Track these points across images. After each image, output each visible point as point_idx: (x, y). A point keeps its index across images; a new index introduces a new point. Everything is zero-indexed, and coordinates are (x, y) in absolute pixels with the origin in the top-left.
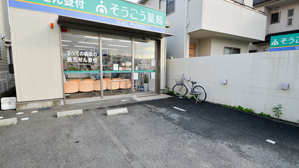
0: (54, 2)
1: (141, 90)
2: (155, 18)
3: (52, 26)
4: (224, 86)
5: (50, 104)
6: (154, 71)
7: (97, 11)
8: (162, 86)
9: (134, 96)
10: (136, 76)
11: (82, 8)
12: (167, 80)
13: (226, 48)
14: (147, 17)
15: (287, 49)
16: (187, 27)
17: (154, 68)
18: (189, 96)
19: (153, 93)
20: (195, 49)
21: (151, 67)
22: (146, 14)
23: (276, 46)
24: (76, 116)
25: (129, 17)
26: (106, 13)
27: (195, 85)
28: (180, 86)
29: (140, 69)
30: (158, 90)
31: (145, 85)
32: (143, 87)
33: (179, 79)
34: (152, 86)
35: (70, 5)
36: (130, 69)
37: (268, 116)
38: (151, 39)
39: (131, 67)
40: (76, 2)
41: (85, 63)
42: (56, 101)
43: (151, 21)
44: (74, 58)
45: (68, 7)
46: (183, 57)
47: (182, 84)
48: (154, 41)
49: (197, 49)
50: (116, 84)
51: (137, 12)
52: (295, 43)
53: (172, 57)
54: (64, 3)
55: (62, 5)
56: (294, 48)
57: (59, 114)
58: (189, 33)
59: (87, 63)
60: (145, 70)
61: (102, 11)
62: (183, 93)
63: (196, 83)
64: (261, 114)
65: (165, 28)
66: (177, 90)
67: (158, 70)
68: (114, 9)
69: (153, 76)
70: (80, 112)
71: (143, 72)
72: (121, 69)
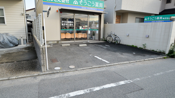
0: (58, 1)
1: (91, 39)
2: (99, 4)
3: (57, 11)
4: (128, 37)
5: (56, 42)
6: (98, 30)
7: (74, 4)
8: (102, 37)
9: (88, 41)
10: (89, 32)
11: (68, 3)
12: (104, 34)
13: (136, 18)
14: (95, 4)
15: (149, 22)
16: (115, 8)
17: (98, 29)
18: (114, 41)
19: (97, 40)
20: (120, 18)
21: (96, 28)
22: (95, 3)
23: (146, 20)
24: (68, 46)
25: (87, 5)
26: (77, 4)
27: (116, 36)
28: (110, 37)
29: (91, 29)
30: (99, 39)
31: (93, 37)
32: (92, 38)
33: (109, 34)
34: (97, 37)
35: (64, 2)
36: (87, 29)
37: (142, 48)
38: (97, 15)
39: (87, 28)
40: (66, 1)
41: (68, 26)
42: (58, 41)
43: (97, 6)
44: (64, 24)
45: (63, 3)
46: (113, 23)
47: (111, 36)
48: (98, 15)
49: (121, 18)
50: (80, 35)
51: (91, 3)
52: (152, 20)
53: (107, 23)
54: (62, 1)
55: (61, 2)
56: (151, 22)
57: (62, 45)
58: (116, 11)
59: (69, 26)
60: (93, 29)
61: (76, 3)
62: (111, 40)
63: (116, 35)
64: (140, 48)
65: (104, 9)
66: (108, 39)
67: (99, 29)
68: (81, 2)
69: (97, 32)
70: (69, 45)
71: (92, 30)
72: (83, 28)
